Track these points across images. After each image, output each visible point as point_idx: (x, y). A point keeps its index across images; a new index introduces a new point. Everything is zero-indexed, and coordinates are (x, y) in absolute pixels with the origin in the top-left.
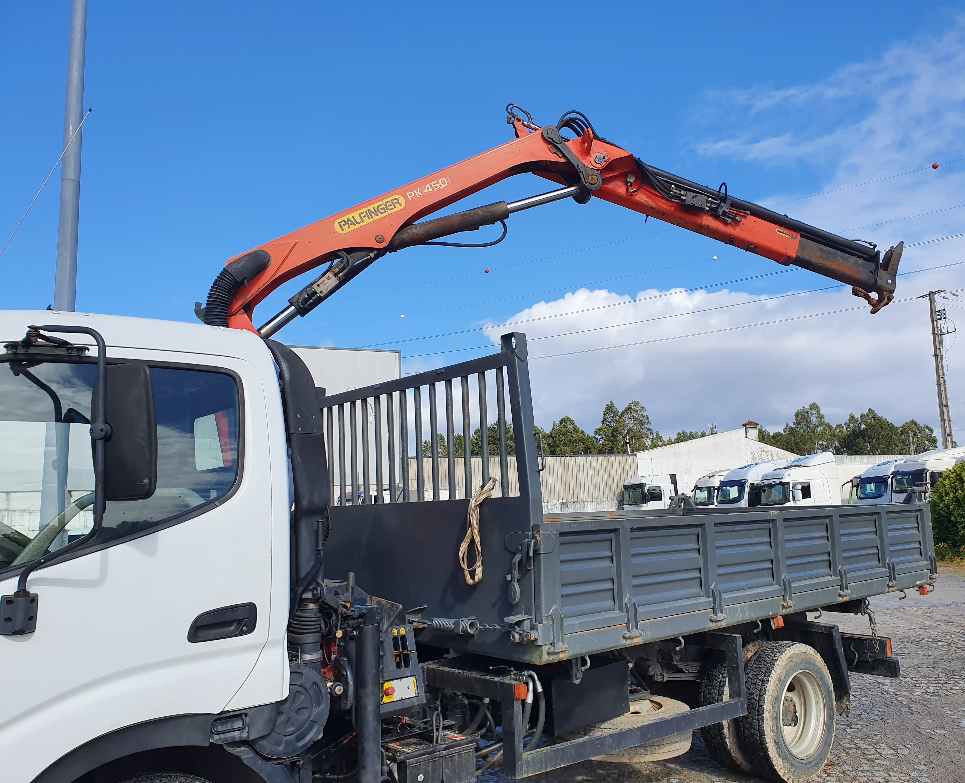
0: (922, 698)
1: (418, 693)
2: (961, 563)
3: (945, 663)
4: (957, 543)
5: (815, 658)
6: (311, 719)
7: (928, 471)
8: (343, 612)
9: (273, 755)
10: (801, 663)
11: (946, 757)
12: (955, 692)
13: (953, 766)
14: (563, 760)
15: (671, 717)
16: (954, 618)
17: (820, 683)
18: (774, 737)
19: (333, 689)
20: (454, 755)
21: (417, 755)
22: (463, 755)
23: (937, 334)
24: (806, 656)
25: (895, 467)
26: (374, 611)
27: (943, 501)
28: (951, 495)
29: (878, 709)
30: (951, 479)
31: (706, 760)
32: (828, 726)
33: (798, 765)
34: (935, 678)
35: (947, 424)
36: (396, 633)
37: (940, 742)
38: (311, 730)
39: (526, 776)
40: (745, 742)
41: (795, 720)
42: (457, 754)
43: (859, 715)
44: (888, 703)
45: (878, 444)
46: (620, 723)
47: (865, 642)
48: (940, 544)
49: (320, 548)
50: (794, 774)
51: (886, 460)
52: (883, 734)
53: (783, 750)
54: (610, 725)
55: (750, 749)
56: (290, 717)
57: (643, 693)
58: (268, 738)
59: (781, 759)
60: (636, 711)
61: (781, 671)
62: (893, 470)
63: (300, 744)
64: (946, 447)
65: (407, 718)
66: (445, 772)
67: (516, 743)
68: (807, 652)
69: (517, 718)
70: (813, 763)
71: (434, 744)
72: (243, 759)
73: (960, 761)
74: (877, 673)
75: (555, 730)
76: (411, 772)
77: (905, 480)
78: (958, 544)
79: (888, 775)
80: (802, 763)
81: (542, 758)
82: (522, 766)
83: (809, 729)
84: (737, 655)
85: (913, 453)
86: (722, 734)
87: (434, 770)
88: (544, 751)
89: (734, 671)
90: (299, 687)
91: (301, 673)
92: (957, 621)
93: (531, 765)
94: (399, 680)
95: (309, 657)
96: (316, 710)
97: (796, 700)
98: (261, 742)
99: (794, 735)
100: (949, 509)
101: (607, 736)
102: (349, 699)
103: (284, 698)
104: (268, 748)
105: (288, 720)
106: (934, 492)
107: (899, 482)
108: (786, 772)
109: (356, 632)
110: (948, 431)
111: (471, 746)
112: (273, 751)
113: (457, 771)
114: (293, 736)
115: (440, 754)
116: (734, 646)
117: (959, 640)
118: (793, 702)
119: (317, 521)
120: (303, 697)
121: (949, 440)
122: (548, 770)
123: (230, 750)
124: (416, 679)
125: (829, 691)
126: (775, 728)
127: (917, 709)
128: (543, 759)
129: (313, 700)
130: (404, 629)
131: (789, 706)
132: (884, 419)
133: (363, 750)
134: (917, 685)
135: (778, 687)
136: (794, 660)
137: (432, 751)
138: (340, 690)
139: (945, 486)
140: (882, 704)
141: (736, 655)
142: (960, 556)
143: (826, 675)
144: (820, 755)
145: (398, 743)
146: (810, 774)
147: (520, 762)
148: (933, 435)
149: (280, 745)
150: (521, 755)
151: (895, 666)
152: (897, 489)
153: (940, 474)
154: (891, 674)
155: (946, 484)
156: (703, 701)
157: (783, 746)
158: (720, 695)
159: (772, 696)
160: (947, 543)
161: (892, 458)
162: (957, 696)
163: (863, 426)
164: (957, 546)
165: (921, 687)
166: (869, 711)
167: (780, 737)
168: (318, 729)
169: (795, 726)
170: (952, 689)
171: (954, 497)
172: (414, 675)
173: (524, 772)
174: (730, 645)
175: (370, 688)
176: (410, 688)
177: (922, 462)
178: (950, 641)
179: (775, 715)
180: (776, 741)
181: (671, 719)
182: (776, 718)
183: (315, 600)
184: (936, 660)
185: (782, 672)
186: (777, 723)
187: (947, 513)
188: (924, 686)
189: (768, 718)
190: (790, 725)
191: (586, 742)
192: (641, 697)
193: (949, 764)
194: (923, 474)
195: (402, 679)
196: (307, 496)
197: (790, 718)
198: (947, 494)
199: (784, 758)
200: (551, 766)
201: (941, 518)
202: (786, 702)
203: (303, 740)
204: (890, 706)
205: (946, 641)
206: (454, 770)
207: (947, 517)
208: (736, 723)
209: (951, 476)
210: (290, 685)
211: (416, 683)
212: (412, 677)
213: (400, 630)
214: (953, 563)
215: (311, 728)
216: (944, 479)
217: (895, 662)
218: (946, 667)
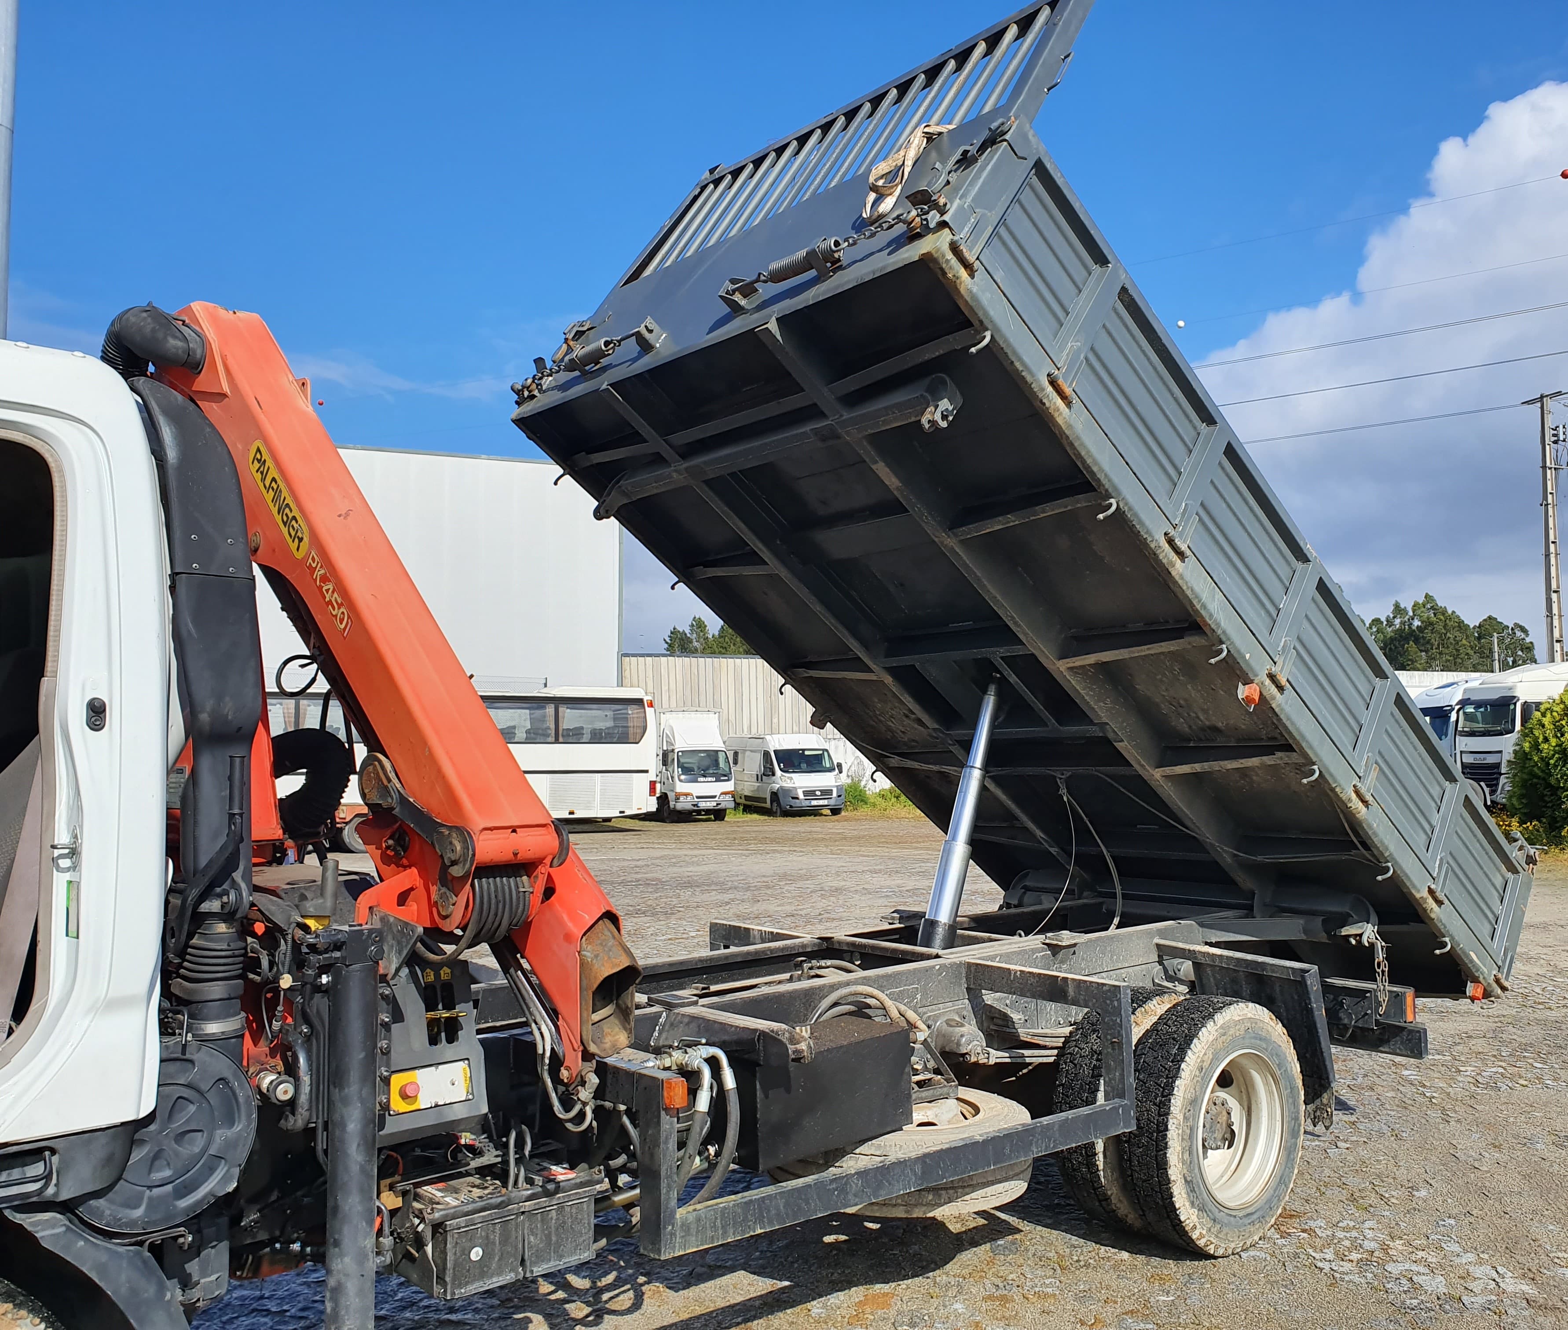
0: (1467, 1093)
1: (472, 1094)
2: (1561, 855)
3: (1514, 1030)
4: (1558, 822)
5: (1270, 1029)
6: (212, 1151)
7: (1518, 700)
8: (296, 938)
9: (120, 1227)
10: (1243, 1038)
11: (1497, 1204)
12: (1525, 1083)
13: (1507, 1222)
14: (760, 1220)
15: (985, 1137)
16: (1540, 950)
17: (1278, 1073)
18: (1185, 1171)
19: (271, 1089)
20: (548, 1209)
21: (468, 1212)
22: (568, 1209)
23: (1550, 468)
24: (1254, 1025)
25: (1465, 691)
26: (364, 937)
27: (1539, 751)
28: (1553, 741)
29: (1389, 1112)
30: (1555, 714)
31: (1069, 1205)
32: (1288, 1151)
33: (1226, 1219)
34: (1495, 1056)
35: (1556, 622)
36: (432, 977)
37: (1489, 1175)
38: (211, 1175)
39: (682, 1253)
40: (1132, 1179)
41: (1230, 1139)
42: (555, 1207)
43: (1353, 1123)
44: (1407, 1102)
45: (1441, 653)
46: (891, 1146)
47: (1368, 995)
48: (1529, 824)
49: (236, 811)
50: (1217, 1237)
51: (1451, 681)
52: (1390, 1159)
53: (1201, 1194)
54: (873, 1148)
55: (1140, 1192)
56: (161, 1151)
57: (945, 1086)
58: (110, 1195)
59: (1196, 1211)
60: (926, 1121)
61: (1203, 1051)
62: (1460, 698)
63: (184, 1203)
64: (1552, 660)
65: (468, 1134)
66: (529, 1243)
67: (664, 1191)
68: (1257, 1017)
69: (666, 1142)
70: (1255, 1216)
71: (510, 1188)
72: (42, 1237)
73: (1520, 1212)
74: (1387, 1050)
75: (761, 1161)
76: (457, 1243)
77: (1479, 715)
78: (1558, 825)
79: (1388, 1238)
80: (1235, 1217)
81: (716, 1218)
82: (673, 1234)
83: (1253, 1154)
84: (1121, 1021)
85: (1498, 670)
86: (1091, 1164)
87: (505, 1239)
88: (721, 1205)
89: (1113, 1049)
90: (182, 1088)
91: (191, 1061)
92: (1544, 957)
93: (693, 1231)
94: (433, 1068)
95: (213, 1028)
96: (222, 1135)
97: (1233, 1104)
98: (93, 1202)
99: (1225, 1166)
100: (1548, 764)
101: (853, 1175)
102: (300, 1110)
103: (143, 1114)
104: (108, 1212)
105: (157, 1156)
106: (1525, 735)
107: (1468, 717)
108: (1204, 1232)
109: (328, 977)
110: (1556, 635)
111: (585, 1192)
112: (120, 1219)
113: (554, 1239)
114: (169, 1187)
115: (519, 1209)
116: (1116, 1003)
117: (1543, 990)
118: (1226, 1105)
119: (231, 757)
120: (192, 1108)
121: (1559, 650)
122: (729, 1240)
123: (19, 1218)
124: (469, 1066)
125: (1293, 1089)
126: (1186, 1156)
127: (1456, 1112)
128: (718, 1221)
129: (216, 1113)
130: (449, 971)
131: (1218, 1114)
132: (1450, 612)
133: (336, 1209)
134: (1462, 1069)
135: (1197, 1081)
136: (1231, 1033)
137: (502, 1202)
138: (286, 1092)
139: (1543, 726)
140: (1397, 1103)
141: (1118, 1020)
142: (1561, 844)
143: (1290, 1059)
144: (1269, 1201)
145: (441, 1185)
146: (1247, 1236)
147: (670, 1227)
148: (1528, 640)
149: (136, 1207)
150: (673, 1213)
151: (1420, 1039)
152: (1465, 729)
153: (1538, 705)
154: (1412, 1051)
155: (1546, 723)
156: (1060, 1102)
157: (1199, 1187)
158: (1093, 1092)
159: (1184, 1098)
160: (1540, 822)
161: (1463, 675)
162: (1528, 1089)
163: (1417, 623)
164: (1557, 828)
165: (1468, 1073)
166: (1371, 1116)
167: (1197, 1170)
168: (228, 1171)
169: (1228, 1148)
170: (1521, 1077)
171: (1557, 746)
172: (468, 1059)
173: (677, 1245)
174: (1108, 1002)
175: (354, 1087)
176: (456, 1083)
177: (1510, 684)
178: (1527, 991)
179: (1188, 1131)
180: (1189, 1179)
181: (983, 1141)
182: (1191, 1137)
183: (228, 915)
184: (1499, 1024)
185: (1205, 1054)
186: (1190, 1147)
187: (1543, 771)
188: (1473, 1071)
189: (1175, 1137)
190: (1218, 1148)
191: (810, 1185)
192: (941, 1095)
193: (1500, 1218)
194: (1509, 705)
195: (440, 1067)
196: (209, 705)
197: (1218, 1135)
198: (1546, 740)
199: (1202, 1209)
200: (734, 1234)
201: (1535, 780)
202: (1213, 1107)
203: (193, 1194)
204: (1411, 1107)
205: (1521, 991)
206: (548, 1236)
207: (1544, 779)
208: (1117, 1143)
209: (1555, 709)
210: (159, 1085)
211: (469, 1075)
212: (461, 1063)
213: (442, 972)
214: (1547, 856)
215: (212, 1170)
216: (1544, 715)
217: (1419, 1032)
218: (1515, 1037)
